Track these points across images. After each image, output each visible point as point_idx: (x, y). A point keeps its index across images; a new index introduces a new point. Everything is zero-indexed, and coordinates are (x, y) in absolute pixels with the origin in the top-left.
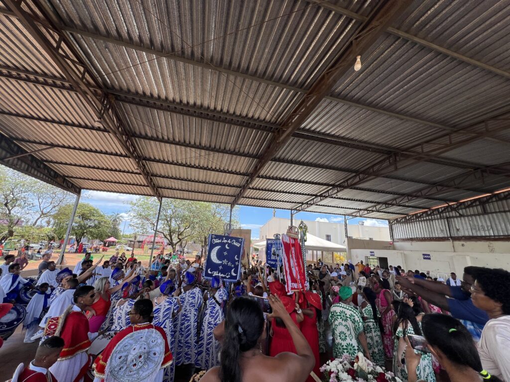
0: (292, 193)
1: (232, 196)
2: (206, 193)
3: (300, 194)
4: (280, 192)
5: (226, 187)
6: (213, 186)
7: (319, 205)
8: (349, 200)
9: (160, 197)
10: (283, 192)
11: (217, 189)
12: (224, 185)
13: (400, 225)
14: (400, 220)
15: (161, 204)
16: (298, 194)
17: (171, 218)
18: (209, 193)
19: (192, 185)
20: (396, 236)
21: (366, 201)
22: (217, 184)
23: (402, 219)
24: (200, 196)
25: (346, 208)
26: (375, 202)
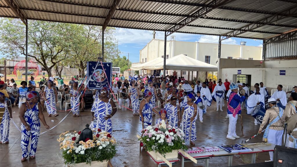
0: (163, 14)
1: (102, 17)
2: (73, 14)
3: (172, 14)
4: (151, 12)
5: (94, 8)
6: (80, 7)
7: (193, 26)
8: (222, 20)
9: (25, 19)
10: (154, 13)
11: (85, 10)
12: (91, 6)
13: (273, 44)
14: (274, 40)
15: (27, 26)
16: (169, 14)
17: (41, 41)
18: (76, 15)
19: (57, 6)
20: (268, 56)
21: (239, 21)
22: (84, 5)
23: (276, 39)
24: (68, 18)
25: (220, 28)
26: (248, 22)
